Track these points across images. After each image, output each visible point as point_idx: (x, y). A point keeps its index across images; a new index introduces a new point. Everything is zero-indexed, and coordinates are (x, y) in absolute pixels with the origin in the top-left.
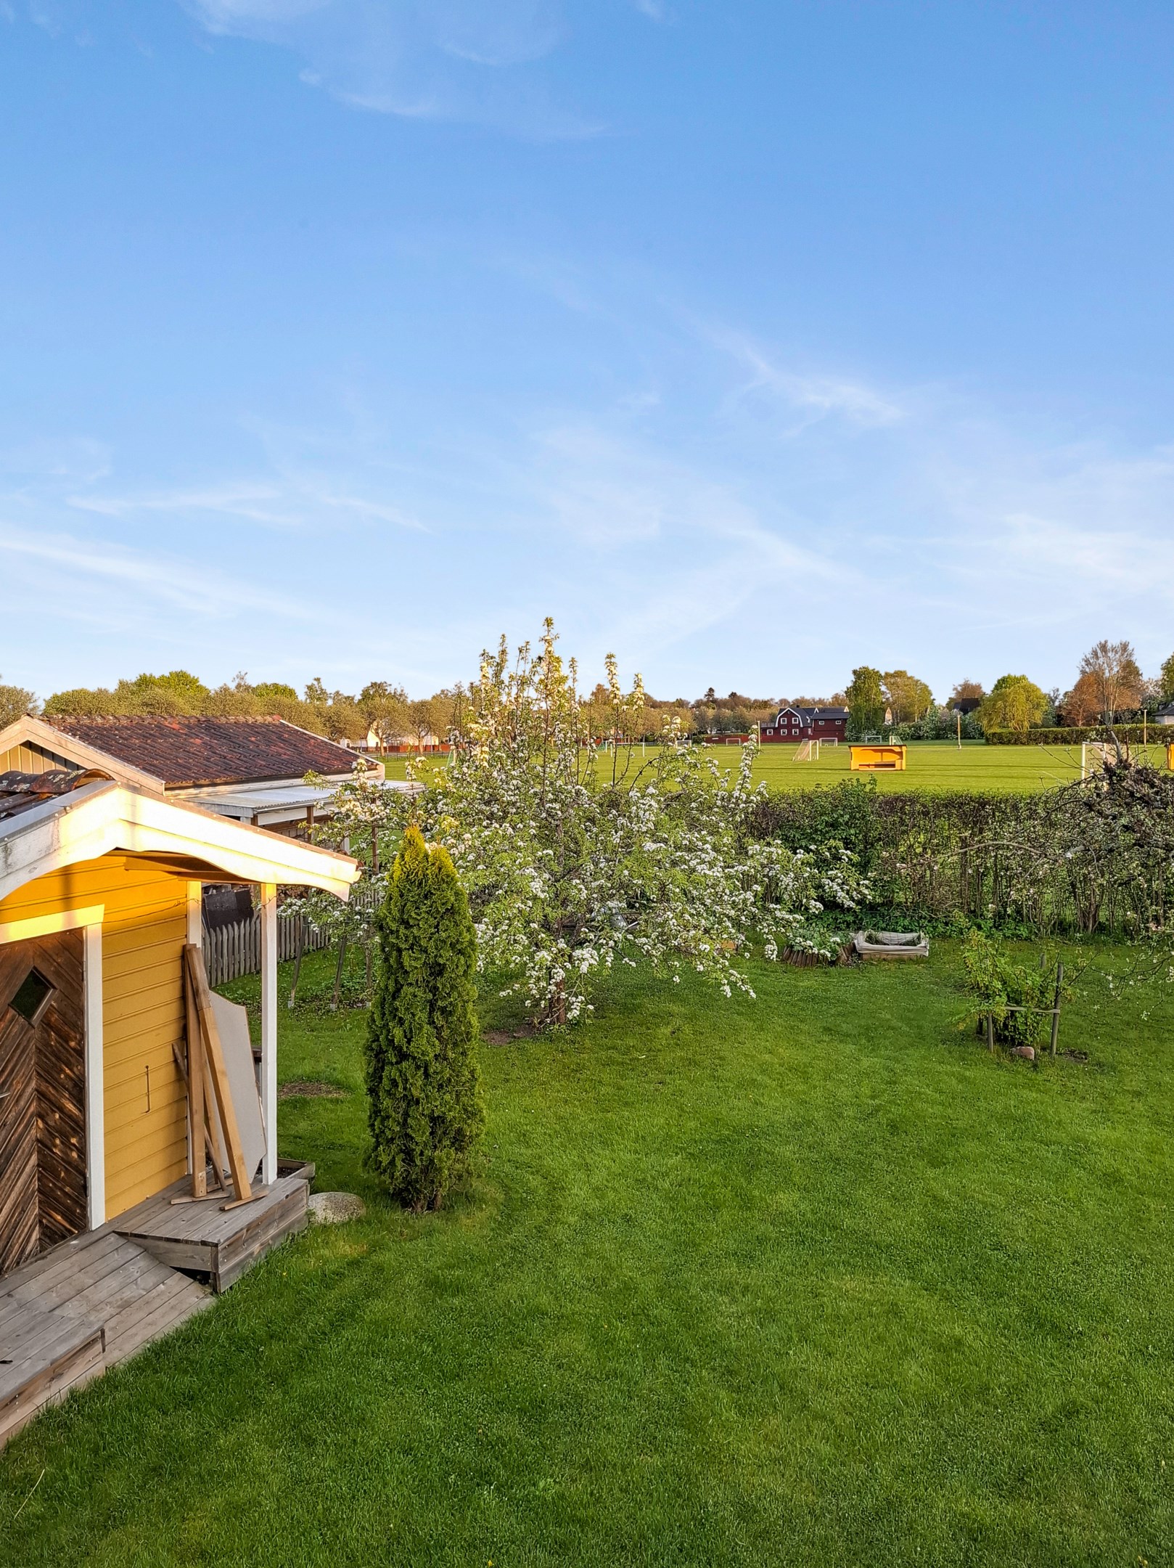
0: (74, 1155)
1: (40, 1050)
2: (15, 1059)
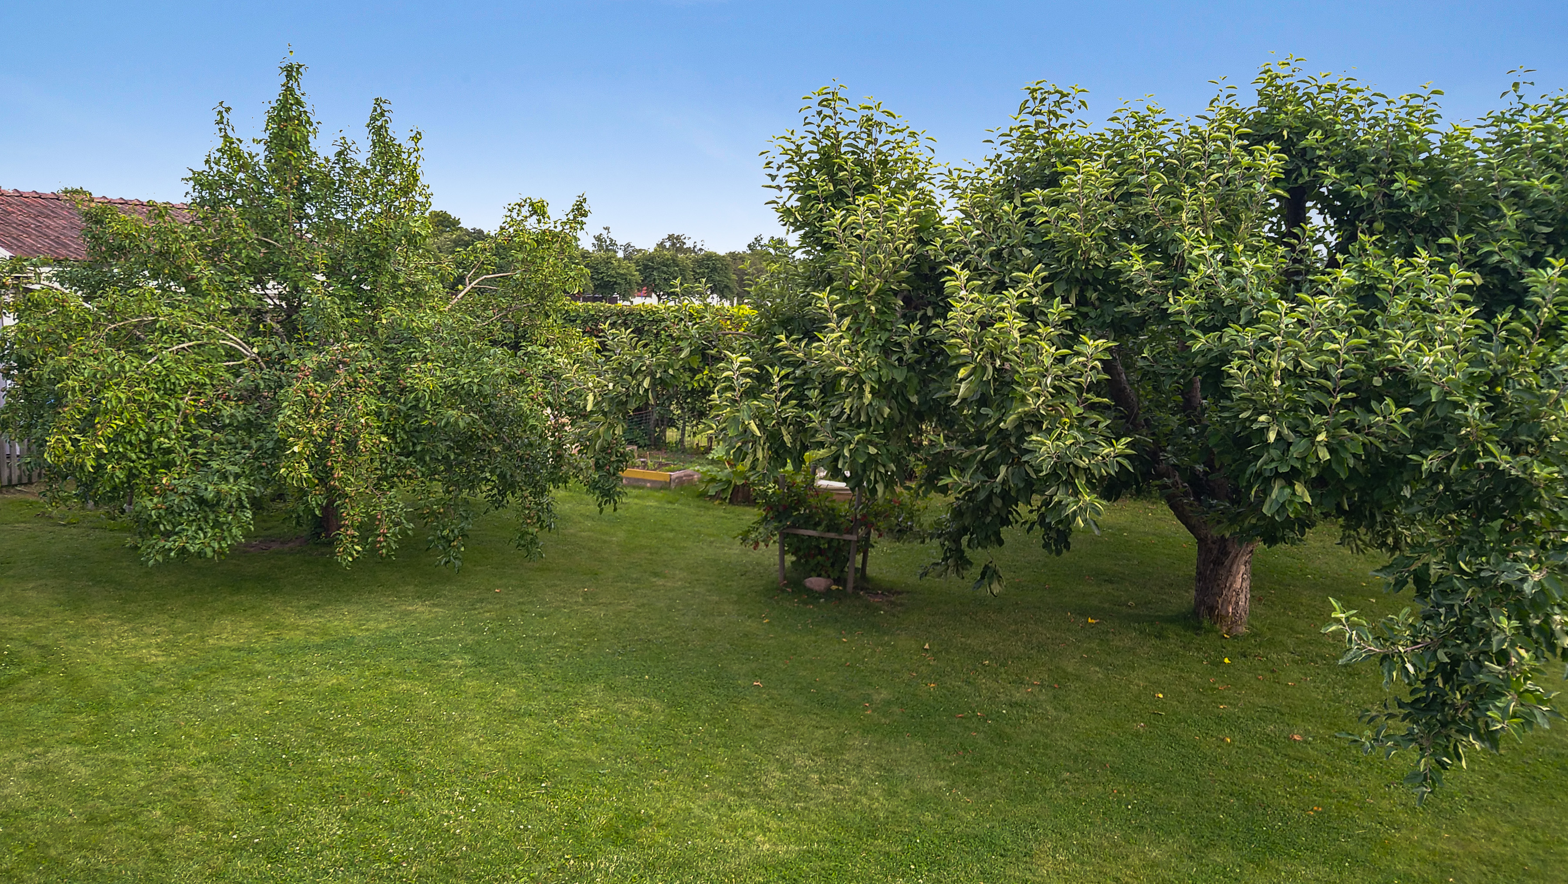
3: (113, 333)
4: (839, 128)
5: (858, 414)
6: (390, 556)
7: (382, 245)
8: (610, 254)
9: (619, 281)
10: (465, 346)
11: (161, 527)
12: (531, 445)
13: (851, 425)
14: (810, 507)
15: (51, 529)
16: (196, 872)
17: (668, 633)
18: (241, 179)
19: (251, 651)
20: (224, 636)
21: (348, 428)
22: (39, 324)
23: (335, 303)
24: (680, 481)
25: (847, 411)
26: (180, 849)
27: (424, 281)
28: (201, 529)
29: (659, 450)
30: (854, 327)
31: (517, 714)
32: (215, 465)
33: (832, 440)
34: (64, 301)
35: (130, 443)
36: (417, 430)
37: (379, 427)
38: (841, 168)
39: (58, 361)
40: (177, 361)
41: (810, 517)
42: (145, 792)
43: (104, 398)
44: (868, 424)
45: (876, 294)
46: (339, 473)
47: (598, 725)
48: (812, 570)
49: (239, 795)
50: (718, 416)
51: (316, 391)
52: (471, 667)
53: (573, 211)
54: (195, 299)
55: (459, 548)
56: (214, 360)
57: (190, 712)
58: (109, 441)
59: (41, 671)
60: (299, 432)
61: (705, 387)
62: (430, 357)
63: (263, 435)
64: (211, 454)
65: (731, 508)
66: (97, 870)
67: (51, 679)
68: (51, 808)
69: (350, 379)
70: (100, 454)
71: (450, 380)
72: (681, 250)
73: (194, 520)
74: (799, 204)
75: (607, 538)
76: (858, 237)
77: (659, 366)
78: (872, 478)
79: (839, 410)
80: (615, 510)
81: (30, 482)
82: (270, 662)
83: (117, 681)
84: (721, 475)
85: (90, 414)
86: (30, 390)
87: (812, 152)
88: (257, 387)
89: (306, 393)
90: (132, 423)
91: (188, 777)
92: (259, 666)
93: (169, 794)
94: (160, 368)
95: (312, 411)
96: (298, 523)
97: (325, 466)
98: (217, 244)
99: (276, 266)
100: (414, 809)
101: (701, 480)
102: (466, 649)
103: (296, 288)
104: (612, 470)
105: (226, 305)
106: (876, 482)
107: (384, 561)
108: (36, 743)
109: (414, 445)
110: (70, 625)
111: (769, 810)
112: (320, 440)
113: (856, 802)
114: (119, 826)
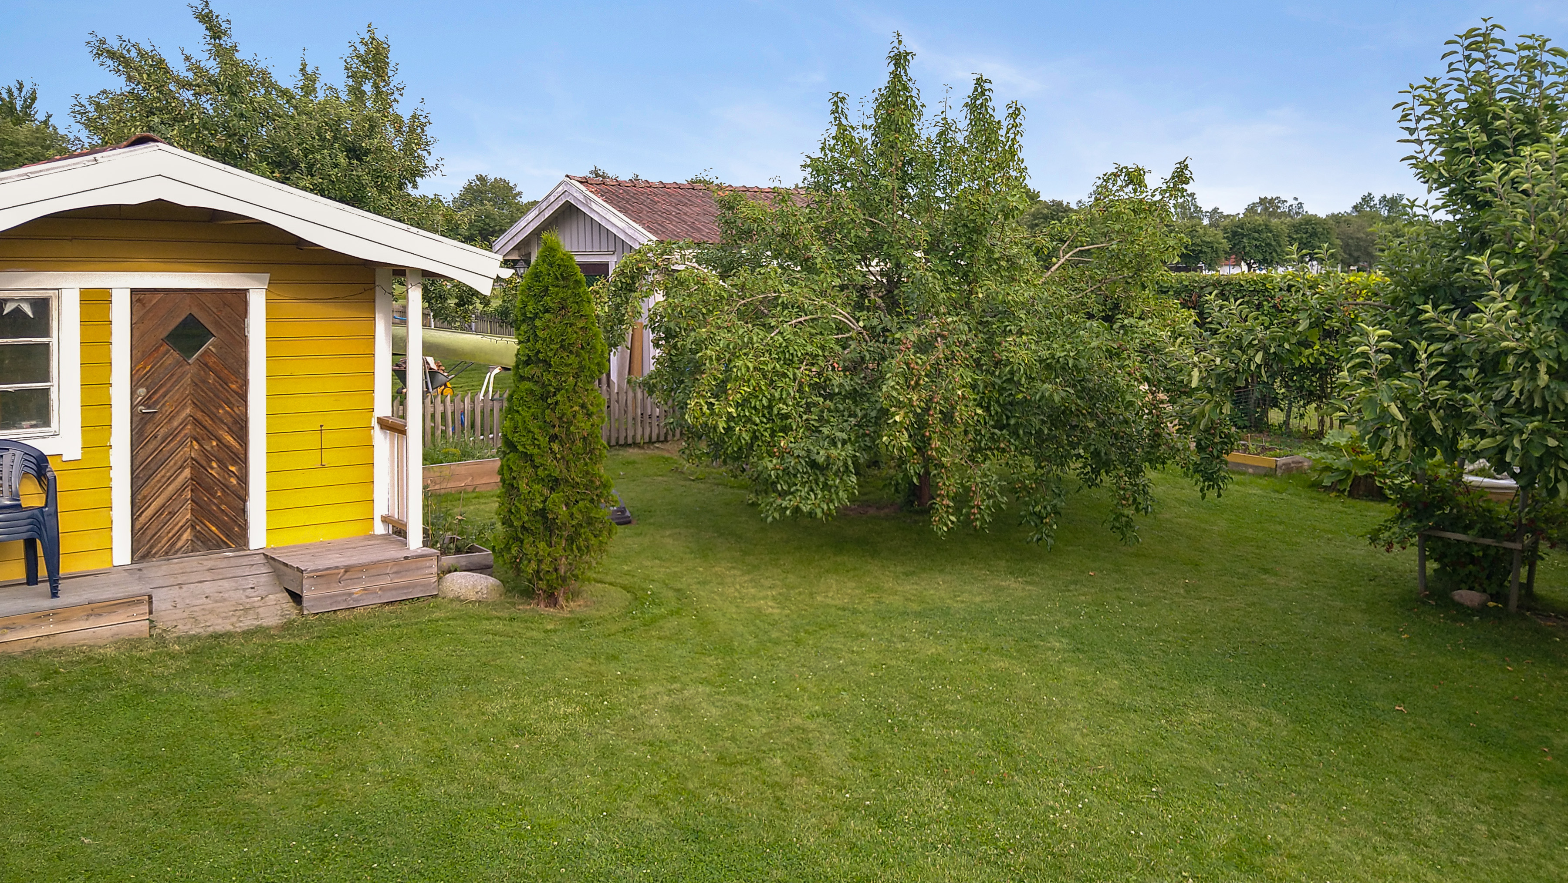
0: (234, 481)
1: (196, 384)
2: (169, 385)
3: (742, 308)
4: (1493, 72)
5: (1531, 398)
6: (983, 529)
7: (980, 221)
8: (1195, 222)
9: (1205, 249)
10: (1059, 318)
11: (779, 486)
12: (1126, 422)
13: (1521, 411)
14: (1458, 505)
15: (683, 483)
16: (814, 826)
17: (1285, 638)
18: (852, 163)
19: (855, 612)
20: (830, 594)
21: (946, 399)
22: (684, 300)
23: (935, 278)
24: (1288, 468)
25: (1516, 394)
26: (798, 800)
27: (1019, 255)
28: (812, 490)
29: (1261, 432)
30: (1521, 296)
31: (1121, 709)
32: (825, 431)
33: (1498, 428)
34: (704, 279)
35: (755, 408)
36: (1011, 404)
37: (975, 400)
38: (1496, 117)
39: (698, 333)
40: (795, 334)
41: (1459, 517)
42: (766, 738)
43: (735, 366)
44: (1544, 411)
45: (1550, 257)
46: (936, 443)
47: (1211, 732)
48: (1462, 581)
49: (850, 754)
50: (1350, 396)
51: (917, 363)
52: (1068, 651)
53: (1173, 178)
54: (810, 276)
55: (1051, 526)
56: (826, 333)
57: (803, 666)
58: (738, 405)
59: (677, 613)
60: (900, 402)
61: (1315, 363)
62: (1026, 331)
63: (867, 404)
64: (821, 419)
65: (1350, 501)
66: (728, 809)
67: (685, 620)
68: (688, 744)
69: (948, 352)
70: (730, 417)
71: (1045, 354)
72: (1273, 214)
73: (806, 482)
74: (1443, 158)
75: (1207, 527)
76: (1524, 192)
77: (1273, 339)
78: (1552, 475)
79: (1504, 392)
80: (1219, 496)
81: (666, 440)
82: (873, 625)
83: (740, 629)
84: (1337, 464)
85: (723, 381)
86: (674, 358)
87: (1459, 100)
88: (863, 358)
89: (907, 364)
90: (757, 388)
91: (803, 730)
92: (862, 628)
93: (787, 744)
94: (781, 340)
95: (912, 383)
96: (897, 490)
97: (924, 436)
98: (829, 225)
99: (880, 244)
100: (1018, 795)
101: (1311, 468)
102: (1063, 632)
103: (898, 265)
104: (1215, 454)
105: (837, 282)
106: (1557, 480)
107: (977, 534)
108: (674, 679)
109: (1008, 418)
110: (699, 572)
111: (1426, 860)
112: (919, 411)
113: (1539, 867)
114: (745, 769)
